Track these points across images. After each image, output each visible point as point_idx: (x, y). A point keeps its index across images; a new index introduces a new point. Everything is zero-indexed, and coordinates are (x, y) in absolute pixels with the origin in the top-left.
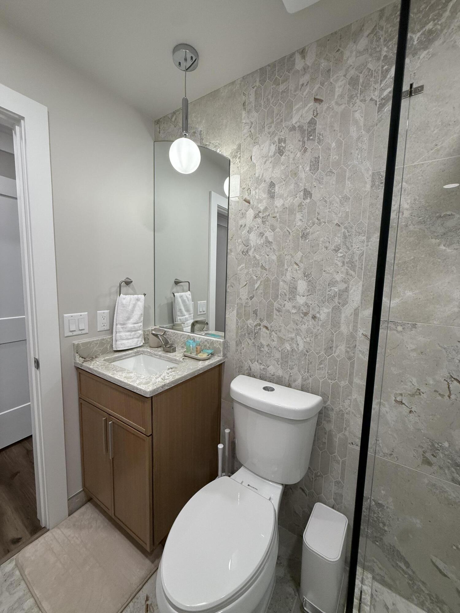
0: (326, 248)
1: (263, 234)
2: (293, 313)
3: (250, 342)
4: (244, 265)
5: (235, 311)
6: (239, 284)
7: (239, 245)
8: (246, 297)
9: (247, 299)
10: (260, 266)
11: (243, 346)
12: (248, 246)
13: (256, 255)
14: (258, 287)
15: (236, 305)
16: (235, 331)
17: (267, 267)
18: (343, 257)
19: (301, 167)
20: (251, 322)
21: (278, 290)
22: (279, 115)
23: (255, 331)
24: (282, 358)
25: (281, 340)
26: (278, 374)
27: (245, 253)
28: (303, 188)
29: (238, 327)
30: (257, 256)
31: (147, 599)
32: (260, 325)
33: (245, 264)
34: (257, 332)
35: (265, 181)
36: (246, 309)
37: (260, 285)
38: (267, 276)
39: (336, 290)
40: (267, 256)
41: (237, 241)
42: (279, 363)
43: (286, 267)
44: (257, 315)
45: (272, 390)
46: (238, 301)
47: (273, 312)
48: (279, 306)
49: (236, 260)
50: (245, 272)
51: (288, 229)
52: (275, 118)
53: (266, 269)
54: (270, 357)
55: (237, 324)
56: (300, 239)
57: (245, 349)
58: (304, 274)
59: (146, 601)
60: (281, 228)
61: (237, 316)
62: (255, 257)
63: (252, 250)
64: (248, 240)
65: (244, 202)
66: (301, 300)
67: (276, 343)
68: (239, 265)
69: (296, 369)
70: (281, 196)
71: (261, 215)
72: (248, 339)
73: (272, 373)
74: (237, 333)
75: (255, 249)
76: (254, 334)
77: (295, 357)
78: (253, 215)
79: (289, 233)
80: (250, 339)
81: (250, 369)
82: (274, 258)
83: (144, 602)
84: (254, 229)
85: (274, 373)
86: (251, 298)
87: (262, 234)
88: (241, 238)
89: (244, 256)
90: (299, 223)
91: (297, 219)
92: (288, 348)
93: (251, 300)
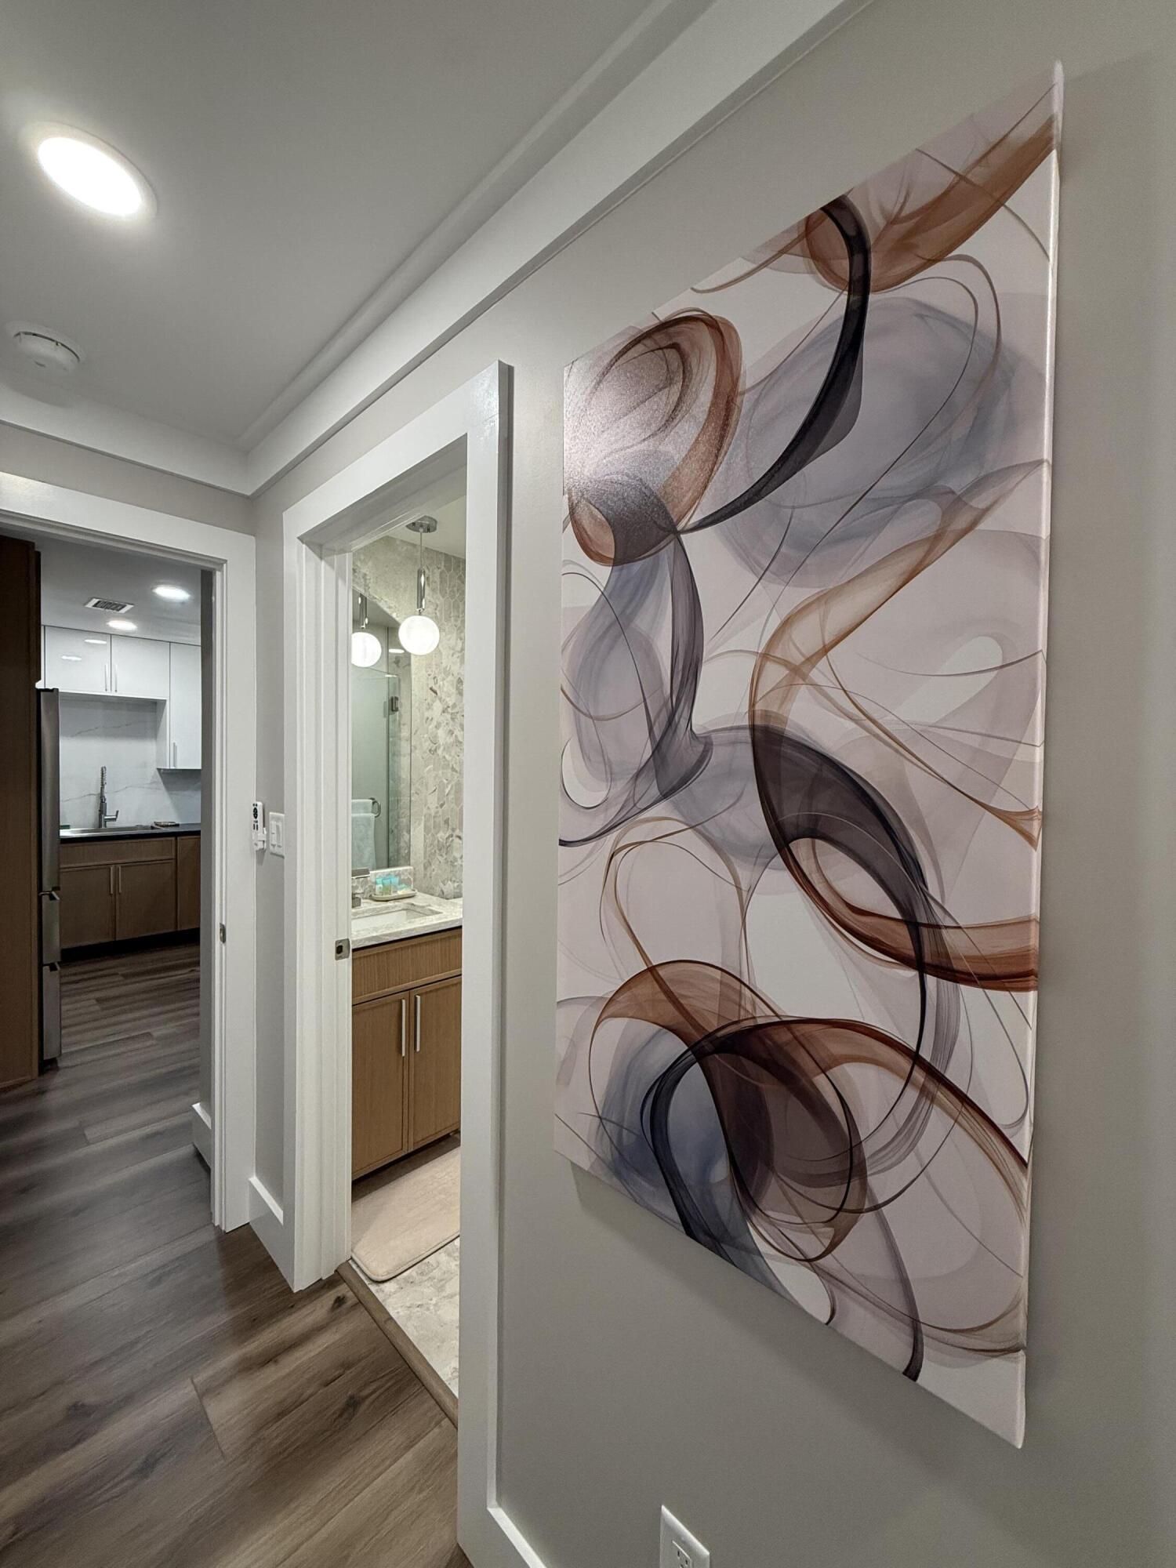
6: (426, 789)
7: (426, 741)
9: (437, 807)
11: (433, 867)
12: (436, 744)
13: (445, 755)
15: (423, 817)
27: (433, 751)
32: (452, 836)
34: (450, 846)
36: (435, 820)
37: (451, 788)
49: (422, 759)
55: (425, 841)
61: (424, 832)
63: (441, 748)
64: (436, 736)
68: (425, 766)
72: (438, 857)
74: (425, 852)
75: (444, 749)
76: (446, 848)
78: (440, 709)
87: (451, 732)
88: (427, 733)
93: (441, 808)
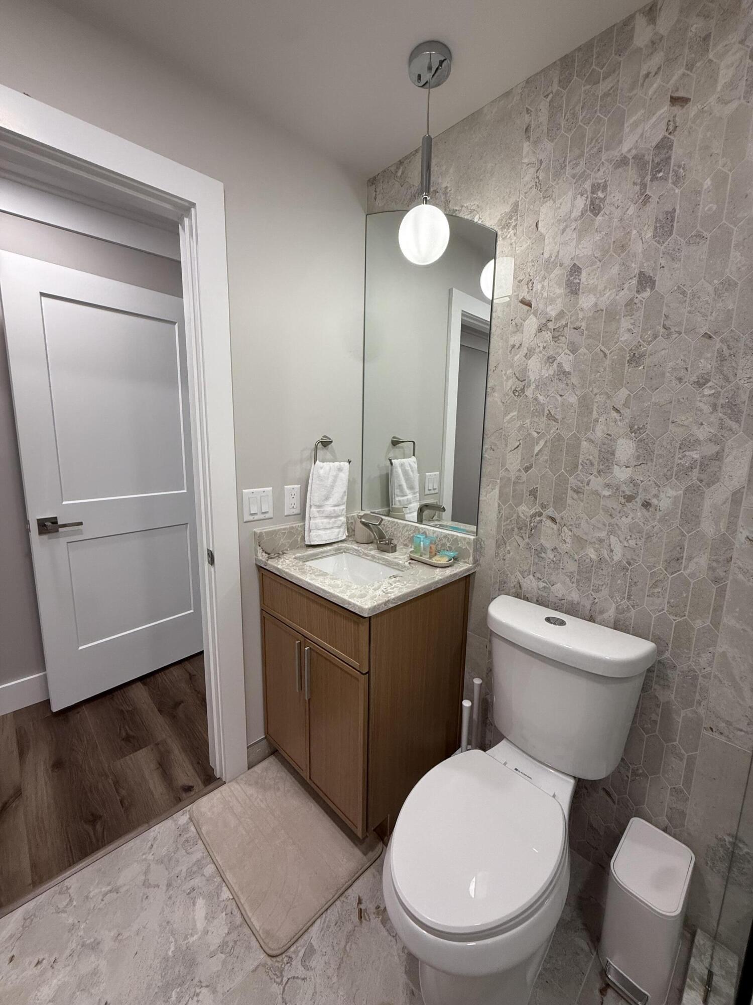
0: (680, 380)
1: (553, 359)
2: (604, 496)
3: (522, 544)
4: (515, 413)
5: (497, 491)
6: (506, 445)
7: (508, 378)
8: (519, 467)
9: (519, 470)
10: (545, 414)
11: (508, 548)
12: (525, 380)
13: (539, 395)
14: (540, 451)
15: (498, 481)
16: (496, 524)
17: (558, 417)
18: (716, 395)
19: (634, 232)
20: (525, 510)
21: (577, 456)
22: (594, 141)
23: (532, 524)
24: (579, 572)
25: (580, 541)
26: (570, 599)
28: (637, 271)
29: (501, 517)
30: (541, 398)
31: (360, 902)
32: (541, 515)
33: (519, 412)
34: (536, 527)
35: (561, 265)
36: (517, 488)
37: (545, 446)
38: (558, 431)
39: (696, 456)
40: (559, 398)
41: (504, 372)
42: (574, 580)
43: (595, 415)
44: (536, 498)
45: (562, 623)
46: (502, 473)
47: (566, 494)
48: (579, 483)
49: (501, 404)
50: (518, 425)
51: (603, 348)
52: (588, 147)
53: (556, 420)
54: (557, 569)
55: (500, 512)
56: (627, 365)
57: (511, 553)
58: (631, 428)
59: (358, 904)
60: (589, 347)
61: (499, 499)
62: (536, 399)
63: (532, 387)
64: (525, 370)
65: (520, 304)
66: (621, 474)
67: (569, 545)
68: (506, 413)
69: (605, 592)
70: (593, 290)
71: (551, 325)
72: (517, 538)
73: (560, 596)
74: (499, 526)
75: (537, 386)
76: (530, 529)
77: (604, 572)
78: (536, 327)
79: (605, 355)
80: (522, 537)
81: (520, 586)
82: (573, 399)
83: (355, 904)
84: (538, 350)
85: (563, 595)
86: (527, 469)
87: (551, 360)
88: (512, 367)
89: (516, 398)
90: (626, 337)
91: (622, 330)
92: (593, 556)
93: (526, 472)
